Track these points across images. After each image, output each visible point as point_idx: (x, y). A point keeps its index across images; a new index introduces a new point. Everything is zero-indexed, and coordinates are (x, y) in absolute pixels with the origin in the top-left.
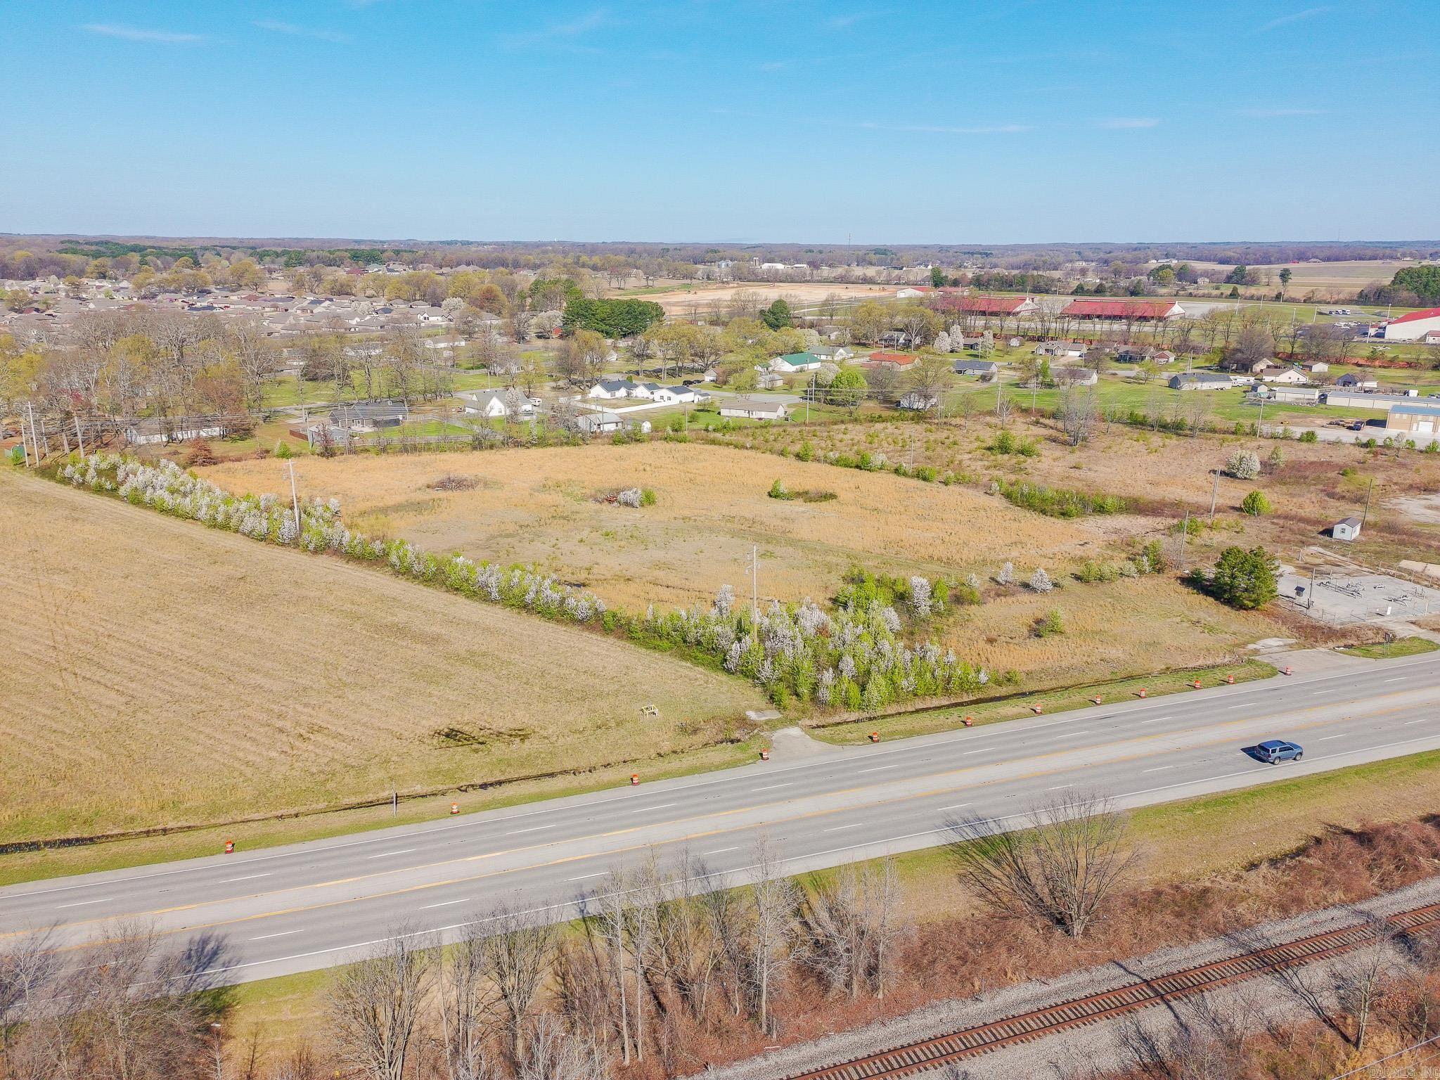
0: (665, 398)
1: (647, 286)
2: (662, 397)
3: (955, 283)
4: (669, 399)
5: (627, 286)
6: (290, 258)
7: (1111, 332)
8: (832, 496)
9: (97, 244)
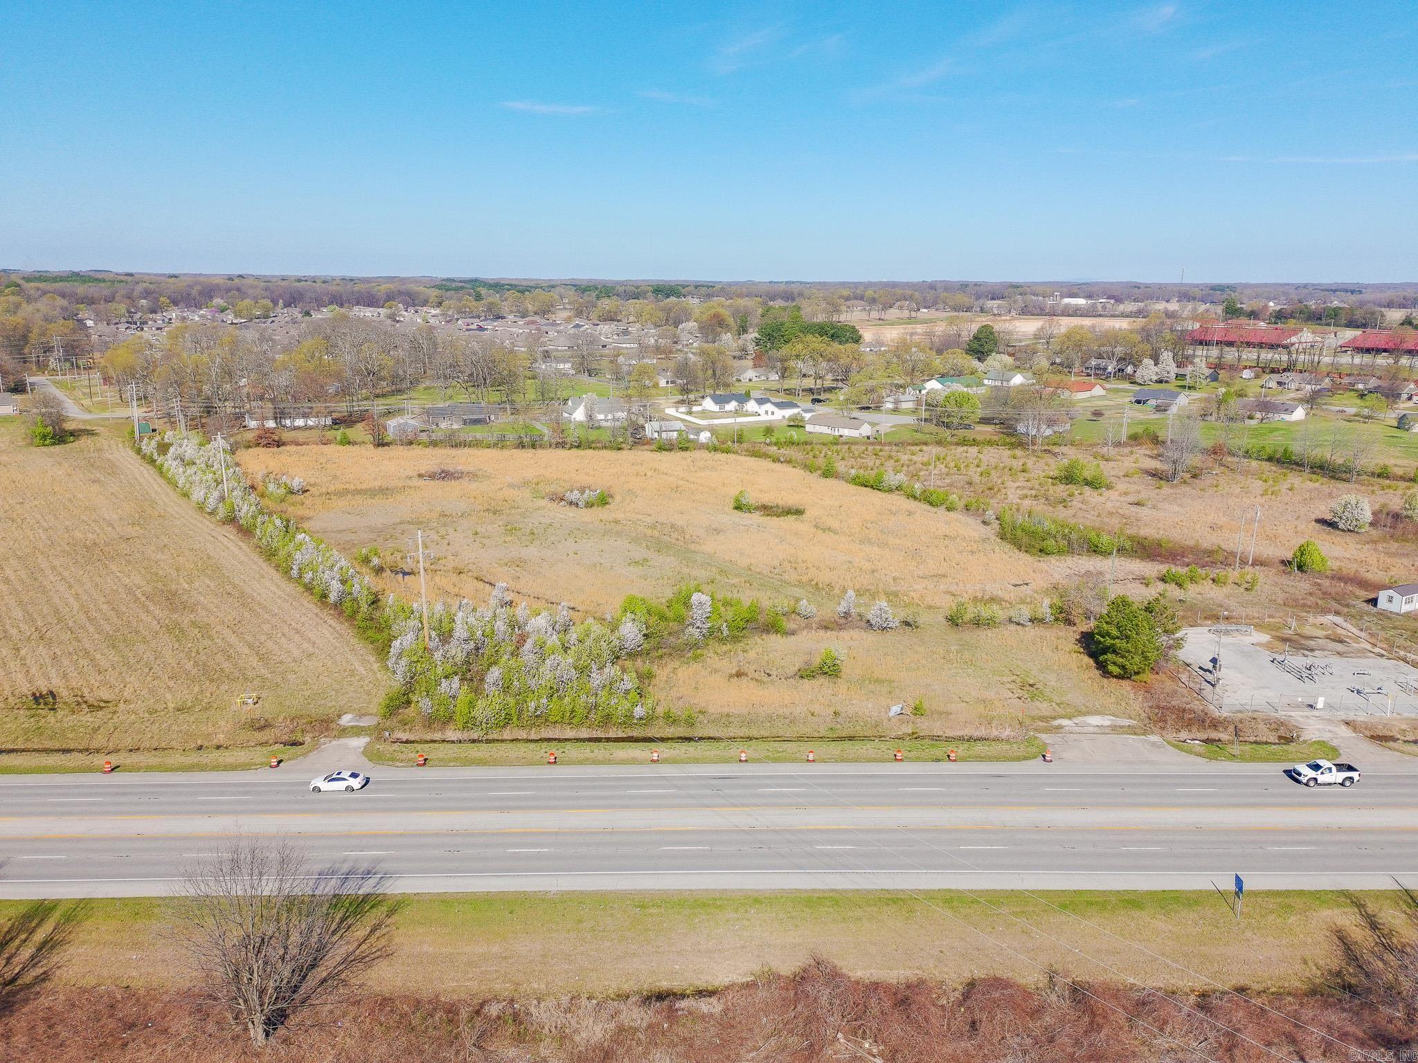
0: (770, 413)
1: (910, 318)
2: (767, 412)
3: (1253, 315)
4: (773, 413)
5: (886, 317)
6: (601, 292)
7: (1373, 366)
8: (799, 512)
9: (460, 282)
